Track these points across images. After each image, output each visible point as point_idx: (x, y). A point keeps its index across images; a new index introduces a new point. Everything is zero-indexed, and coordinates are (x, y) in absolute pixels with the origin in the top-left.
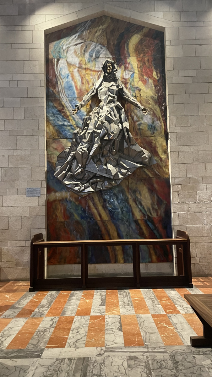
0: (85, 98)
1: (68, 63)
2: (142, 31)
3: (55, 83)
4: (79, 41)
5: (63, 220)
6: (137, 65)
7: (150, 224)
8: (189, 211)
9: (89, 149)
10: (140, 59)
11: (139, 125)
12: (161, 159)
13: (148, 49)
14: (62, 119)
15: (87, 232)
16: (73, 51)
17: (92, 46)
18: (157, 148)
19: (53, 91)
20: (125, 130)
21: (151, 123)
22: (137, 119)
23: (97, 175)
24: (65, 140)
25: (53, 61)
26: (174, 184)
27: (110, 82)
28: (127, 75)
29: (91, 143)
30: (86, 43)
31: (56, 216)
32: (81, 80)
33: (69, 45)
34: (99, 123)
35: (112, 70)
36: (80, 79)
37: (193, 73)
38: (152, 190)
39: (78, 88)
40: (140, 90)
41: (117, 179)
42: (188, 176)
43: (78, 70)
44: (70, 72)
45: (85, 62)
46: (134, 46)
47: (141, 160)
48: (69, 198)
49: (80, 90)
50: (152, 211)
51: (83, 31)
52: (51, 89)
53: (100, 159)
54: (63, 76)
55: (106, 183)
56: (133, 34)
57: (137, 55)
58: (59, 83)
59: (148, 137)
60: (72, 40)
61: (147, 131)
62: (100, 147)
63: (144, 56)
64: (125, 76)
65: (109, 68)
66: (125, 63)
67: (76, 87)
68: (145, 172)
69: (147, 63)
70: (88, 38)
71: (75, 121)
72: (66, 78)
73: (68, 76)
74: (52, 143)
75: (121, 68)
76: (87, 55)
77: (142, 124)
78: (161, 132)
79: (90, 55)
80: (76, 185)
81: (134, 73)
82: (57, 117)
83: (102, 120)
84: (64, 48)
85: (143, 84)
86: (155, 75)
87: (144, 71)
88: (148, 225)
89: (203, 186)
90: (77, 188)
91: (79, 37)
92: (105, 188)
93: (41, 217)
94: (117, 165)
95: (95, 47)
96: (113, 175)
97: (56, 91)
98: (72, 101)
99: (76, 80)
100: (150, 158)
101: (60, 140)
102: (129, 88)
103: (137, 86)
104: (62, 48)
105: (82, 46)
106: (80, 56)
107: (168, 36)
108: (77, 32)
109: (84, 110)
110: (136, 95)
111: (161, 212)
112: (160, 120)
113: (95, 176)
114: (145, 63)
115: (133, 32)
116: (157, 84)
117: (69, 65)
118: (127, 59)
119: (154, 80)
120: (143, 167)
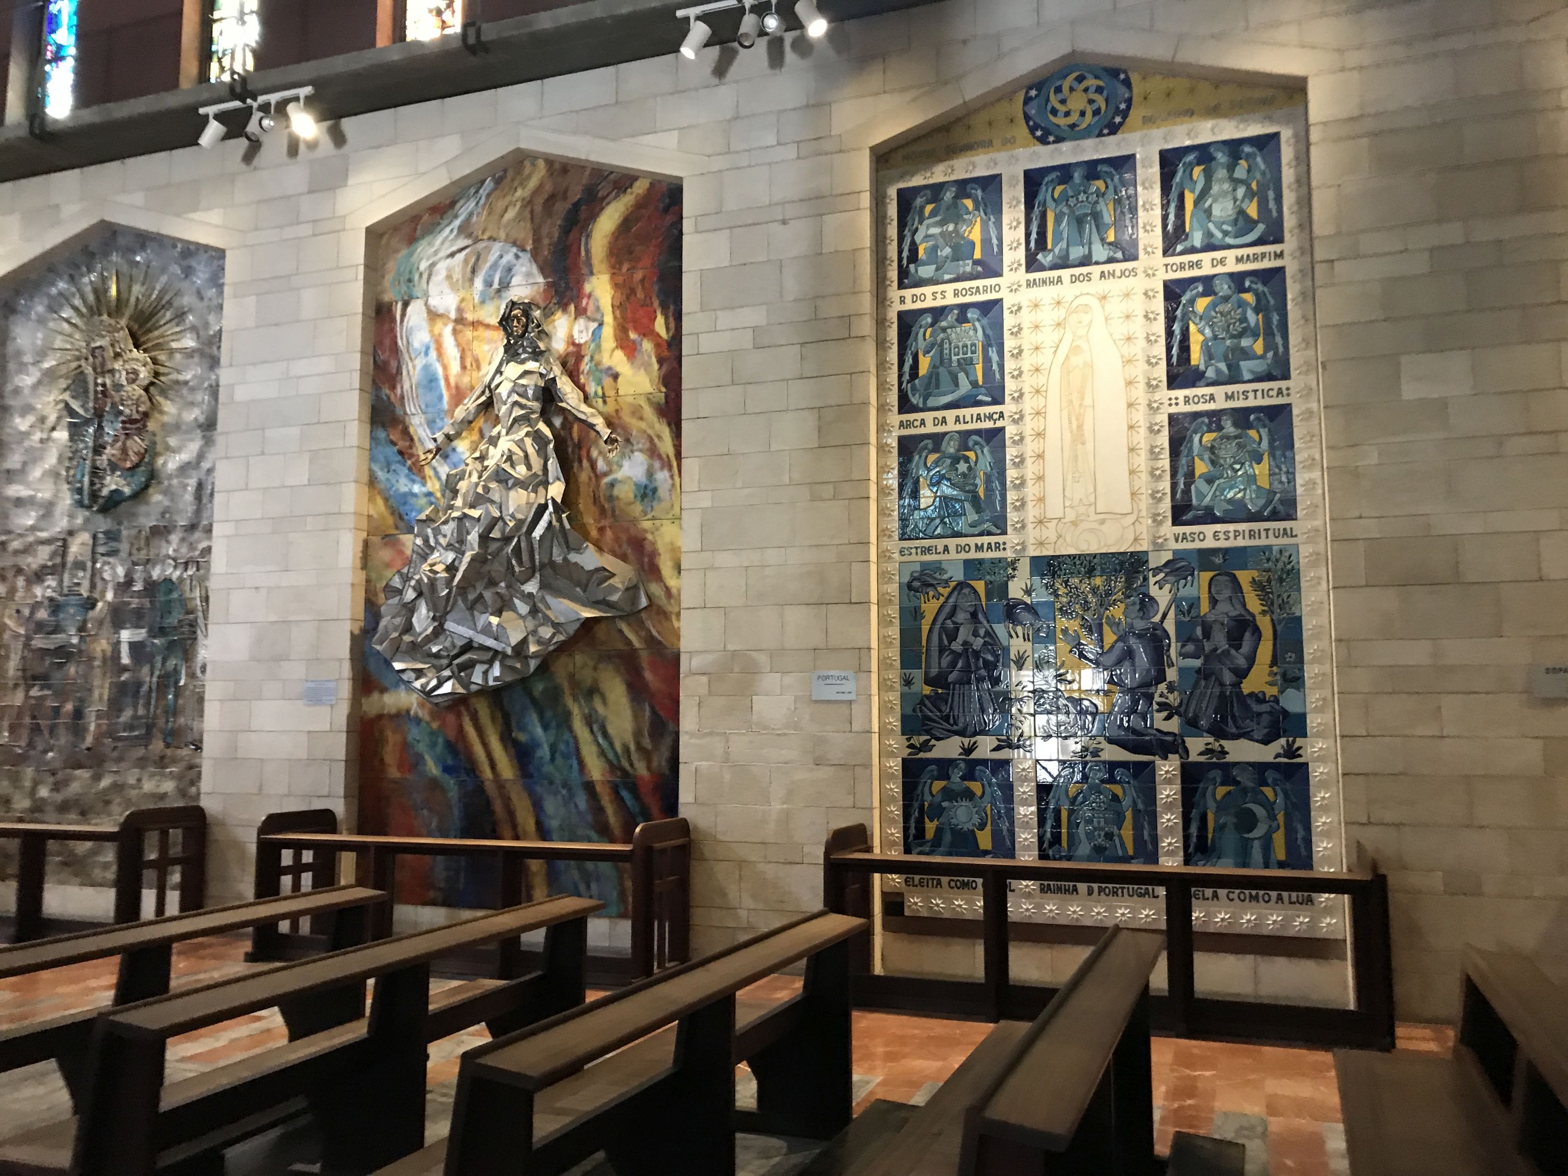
0: (460, 412)
1: (429, 311)
2: (629, 190)
3: (394, 371)
4: (462, 243)
5: (398, 775)
6: (613, 299)
7: (625, 794)
8: (726, 758)
9: (454, 568)
10: (620, 279)
11: (612, 485)
12: (667, 591)
13: (644, 247)
14: (407, 476)
15: (456, 812)
16: (445, 273)
17: (493, 254)
18: (659, 554)
19: (389, 398)
20: (550, 505)
21: (643, 480)
22: (606, 468)
23: (474, 644)
25: (394, 309)
26: (690, 674)
27: (523, 362)
28: (581, 331)
29: (459, 546)
30: (476, 245)
31: (382, 761)
32: (461, 357)
33: (436, 259)
34: (478, 489)
35: (526, 326)
36: (458, 356)
37: (755, 316)
38: (636, 690)
39: (452, 381)
40: (616, 377)
42: (730, 647)
43: (455, 332)
44: (433, 335)
45: (471, 305)
46: (605, 241)
47: (598, 597)
48: (416, 713)
49: (456, 386)
50: (635, 756)
51: (471, 213)
52: (385, 391)
53: (481, 596)
54: (416, 349)
56: (605, 203)
57: (614, 268)
58: (405, 373)
59: (634, 521)
60: (443, 243)
61: (632, 503)
62: (480, 561)
63: (633, 268)
64: (576, 336)
65: (515, 323)
66: (579, 296)
67: (447, 379)
68: (621, 631)
69: (640, 294)
70: (483, 233)
72: (423, 354)
73: (428, 348)
74: (379, 548)
76: (479, 283)
77: (618, 481)
78: (672, 505)
79: (485, 281)
80: (419, 673)
81: (601, 324)
82: (395, 471)
83: (485, 481)
84: (423, 266)
85: (625, 359)
86: (660, 325)
87: (629, 314)
88: (622, 799)
89: (771, 681)
90: (419, 683)
91: (464, 230)
96: (513, 644)
97: (396, 395)
98: (435, 423)
99: (448, 358)
101: (400, 537)
102: (585, 372)
103: (609, 364)
104: (417, 270)
105: (466, 261)
106: (461, 288)
107: (689, 204)
108: (456, 217)
109: (462, 449)
110: (604, 393)
111: (660, 760)
112: (670, 468)
113: (469, 646)
114: (633, 291)
115: (604, 198)
116: (666, 353)
117: (433, 315)
118: (583, 282)
119: (658, 344)
120: (613, 618)
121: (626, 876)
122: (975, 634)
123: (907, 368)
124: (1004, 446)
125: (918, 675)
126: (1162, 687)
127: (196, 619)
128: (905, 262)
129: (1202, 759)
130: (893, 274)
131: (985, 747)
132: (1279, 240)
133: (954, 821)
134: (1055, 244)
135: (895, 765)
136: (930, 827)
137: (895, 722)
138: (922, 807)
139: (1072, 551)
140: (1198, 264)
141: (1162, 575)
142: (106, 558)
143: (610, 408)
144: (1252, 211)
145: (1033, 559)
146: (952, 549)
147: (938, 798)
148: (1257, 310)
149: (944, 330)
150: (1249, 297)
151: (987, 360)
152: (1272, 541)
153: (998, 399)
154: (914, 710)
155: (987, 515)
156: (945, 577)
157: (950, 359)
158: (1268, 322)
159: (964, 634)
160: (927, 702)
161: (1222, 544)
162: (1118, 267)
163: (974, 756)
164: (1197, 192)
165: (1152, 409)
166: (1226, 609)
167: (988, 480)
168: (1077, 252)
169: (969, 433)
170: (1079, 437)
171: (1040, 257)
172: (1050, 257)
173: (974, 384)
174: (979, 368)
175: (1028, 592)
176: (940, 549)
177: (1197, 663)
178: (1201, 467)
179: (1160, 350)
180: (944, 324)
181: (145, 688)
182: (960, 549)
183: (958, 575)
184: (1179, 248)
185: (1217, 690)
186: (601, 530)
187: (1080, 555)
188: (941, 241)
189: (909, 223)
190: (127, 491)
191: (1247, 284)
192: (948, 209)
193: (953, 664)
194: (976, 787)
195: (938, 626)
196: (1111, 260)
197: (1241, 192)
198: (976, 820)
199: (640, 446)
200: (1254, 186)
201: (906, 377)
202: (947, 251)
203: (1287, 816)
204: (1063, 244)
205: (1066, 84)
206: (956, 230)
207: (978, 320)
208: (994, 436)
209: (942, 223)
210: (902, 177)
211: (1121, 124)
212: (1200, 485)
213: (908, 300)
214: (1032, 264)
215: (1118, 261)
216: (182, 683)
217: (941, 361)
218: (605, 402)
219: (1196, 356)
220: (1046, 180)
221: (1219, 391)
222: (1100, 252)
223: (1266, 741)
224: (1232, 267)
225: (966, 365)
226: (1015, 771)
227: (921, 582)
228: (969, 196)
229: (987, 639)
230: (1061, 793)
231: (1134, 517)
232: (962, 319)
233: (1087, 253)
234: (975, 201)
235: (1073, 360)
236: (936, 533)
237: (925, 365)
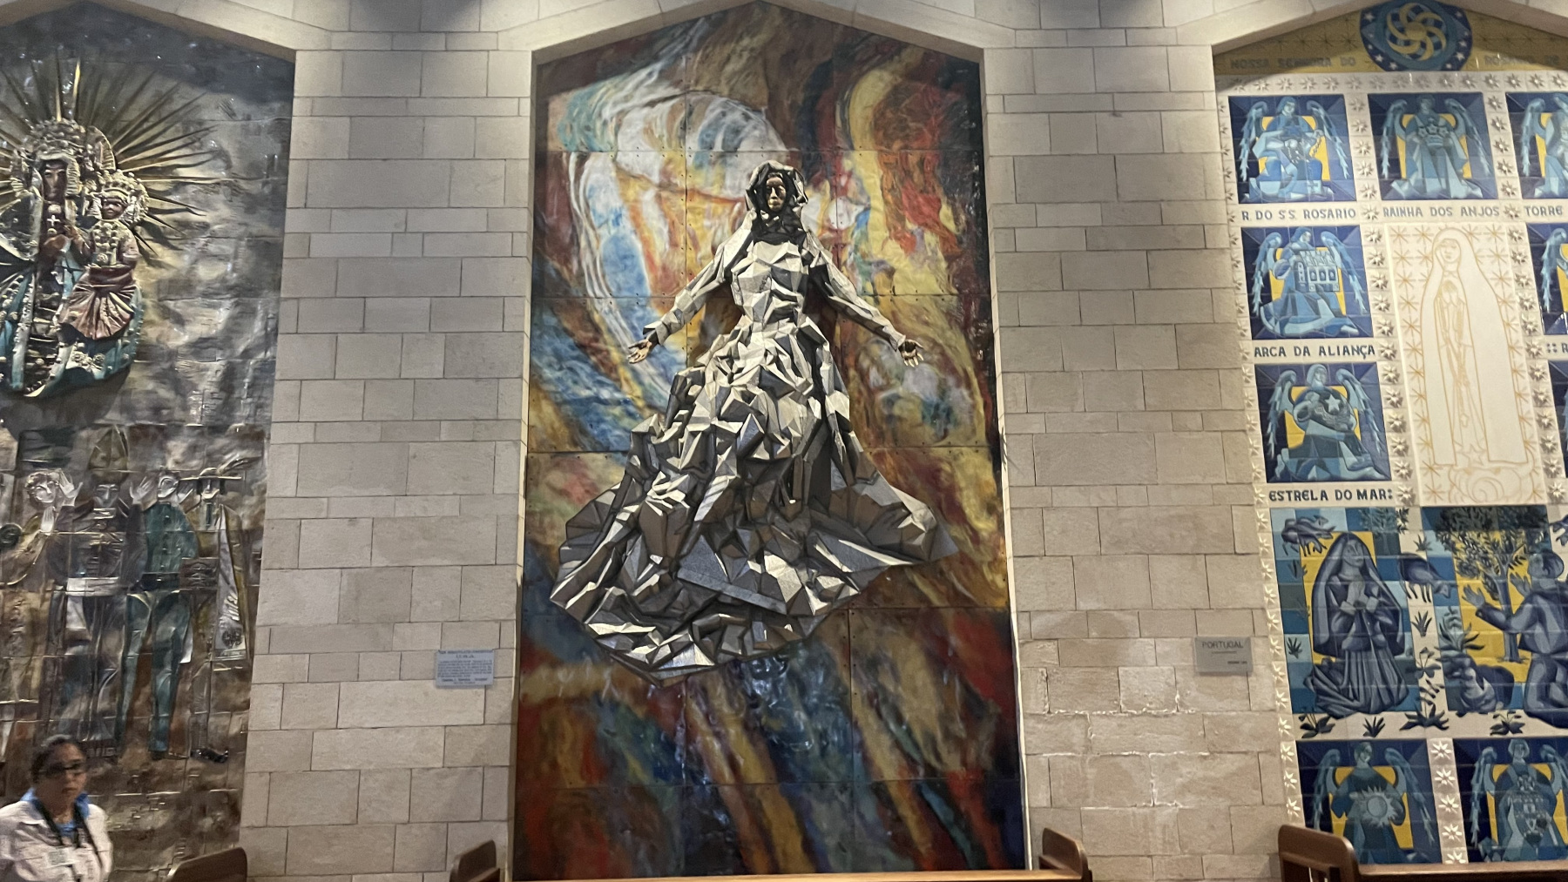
0: (683, 299)
1: (619, 169)
2: (896, 58)
3: (567, 240)
4: (663, 91)
5: (581, 784)
6: (882, 180)
7: (934, 799)
8: (1088, 747)
9: (694, 498)
10: (892, 159)
11: (890, 402)
12: (975, 535)
13: (920, 125)
14: (590, 376)
15: (677, 832)
16: (640, 126)
17: (713, 110)
18: (961, 490)
19: (558, 273)
20: (833, 422)
21: (935, 399)
22: (882, 381)
23: (722, 599)
24: (601, 456)
25: (565, 161)
26: (1030, 639)
27: (776, 242)
28: (841, 215)
29: (702, 470)
30: (688, 96)
31: (554, 765)
32: (670, 232)
33: (625, 106)
34: (734, 396)
35: (787, 199)
36: (666, 230)
37: (1090, 216)
38: (940, 660)
39: (658, 260)
40: (891, 273)
41: (803, 616)
42: (1082, 606)
43: (658, 197)
44: (626, 201)
45: (682, 168)
46: (869, 112)
47: (895, 540)
48: (610, 693)
49: (664, 268)
50: (943, 749)
51: (678, 57)
52: (553, 264)
53: (735, 536)
54: (600, 216)
55: (761, 632)
56: (865, 68)
57: (882, 144)
58: (583, 243)
59: (924, 448)
60: (637, 87)
61: (920, 425)
62: (735, 489)
63: (906, 147)
64: (833, 218)
65: (773, 194)
66: (836, 173)
67: (649, 258)
68: (913, 585)
69: (917, 175)
70: (697, 82)
71: (641, 383)
72: (610, 223)
73: (618, 217)
74: (548, 470)
75: (820, 190)
76: (693, 143)
77: (899, 397)
78: (974, 431)
79: (702, 141)
80: (640, 639)
81: (867, 209)
82: (571, 369)
83: (745, 386)
84: (607, 113)
85: (901, 251)
86: (946, 216)
87: (905, 201)
88: (929, 805)
89: (1142, 647)
90: (641, 652)
91: (664, 75)
92: (756, 652)
93: (489, 774)
94: (804, 558)
95: (724, 114)
96: (787, 599)
97: (570, 271)
98: (633, 311)
99: (650, 231)
100: (934, 532)
101: (582, 456)
102: (849, 263)
103: (880, 257)
104: (600, 115)
105: (673, 111)
106: (666, 145)
107: (994, 80)
108: (656, 59)
109: (677, 346)
110: (874, 291)
111: (981, 750)
112: (969, 386)
113: (716, 602)
114: (908, 174)
115: (864, 62)
116: (961, 252)
117: (625, 176)
118: (841, 156)
119: (945, 237)
120: (908, 567)
122: (1369, 594)
123: (1257, 289)
124: (1377, 384)
125: (1305, 640)
127: (217, 564)
128: (1244, 175)
130: (1232, 187)
131: (1394, 725)
133: (1366, 816)
134: (1409, 174)
135: (1289, 751)
136: (1338, 824)
137: (1284, 699)
138: (1325, 801)
139: (1468, 502)
140: (1558, 210)
141: (1563, 531)
142: (44, 472)
145: (1425, 510)
146: (1331, 495)
147: (1343, 790)
149: (1297, 252)
153: (1365, 332)
154: (1305, 683)
155: (1367, 458)
156: (1326, 526)
157: (1307, 284)
159: (1354, 592)
160: (1319, 673)
162: (1480, 204)
163: (1381, 736)
164: (1548, 138)
165: (1532, 354)
167: (1364, 416)
168: (1433, 185)
169: (1337, 367)
170: (1460, 378)
171: (1394, 185)
172: (1406, 187)
173: (1337, 314)
174: (1341, 296)
175: (1422, 547)
176: (1317, 495)
179: (1531, 293)
180: (1296, 246)
181: (114, 668)
182: (1339, 495)
183: (1342, 526)
184: (1538, 192)
186: (881, 457)
188: (1282, 156)
189: (1245, 134)
190: (97, 372)
192: (1288, 123)
193: (1346, 628)
194: (1387, 773)
195: (1323, 584)
196: (1470, 197)
198: (1391, 812)
201: (1258, 300)
202: (1291, 168)
204: (1417, 176)
205: (1403, 13)
206: (1299, 147)
207: (1334, 245)
208: (1366, 372)
209: (1284, 138)
210: (1235, 84)
211: (1464, 61)
213: (1252, 216)
214: (1386, 191)
215: (1477, 198)
216: (186, 660)
217: (1295, 285)
220: (1392, 108)
222: (1458, 188)
225: (1324, 292)
226: (1431, 751)
227: (1297, 532)
228: (1310, 113)
229: (1382, 599)
230: (1484, 776)
231: (1530, 466)
232: (1316, 242)
233: (1444, 186)
234: (1318, 119)
235: (1446, 296)
236: (1310, 477)
237: (1278, 288)
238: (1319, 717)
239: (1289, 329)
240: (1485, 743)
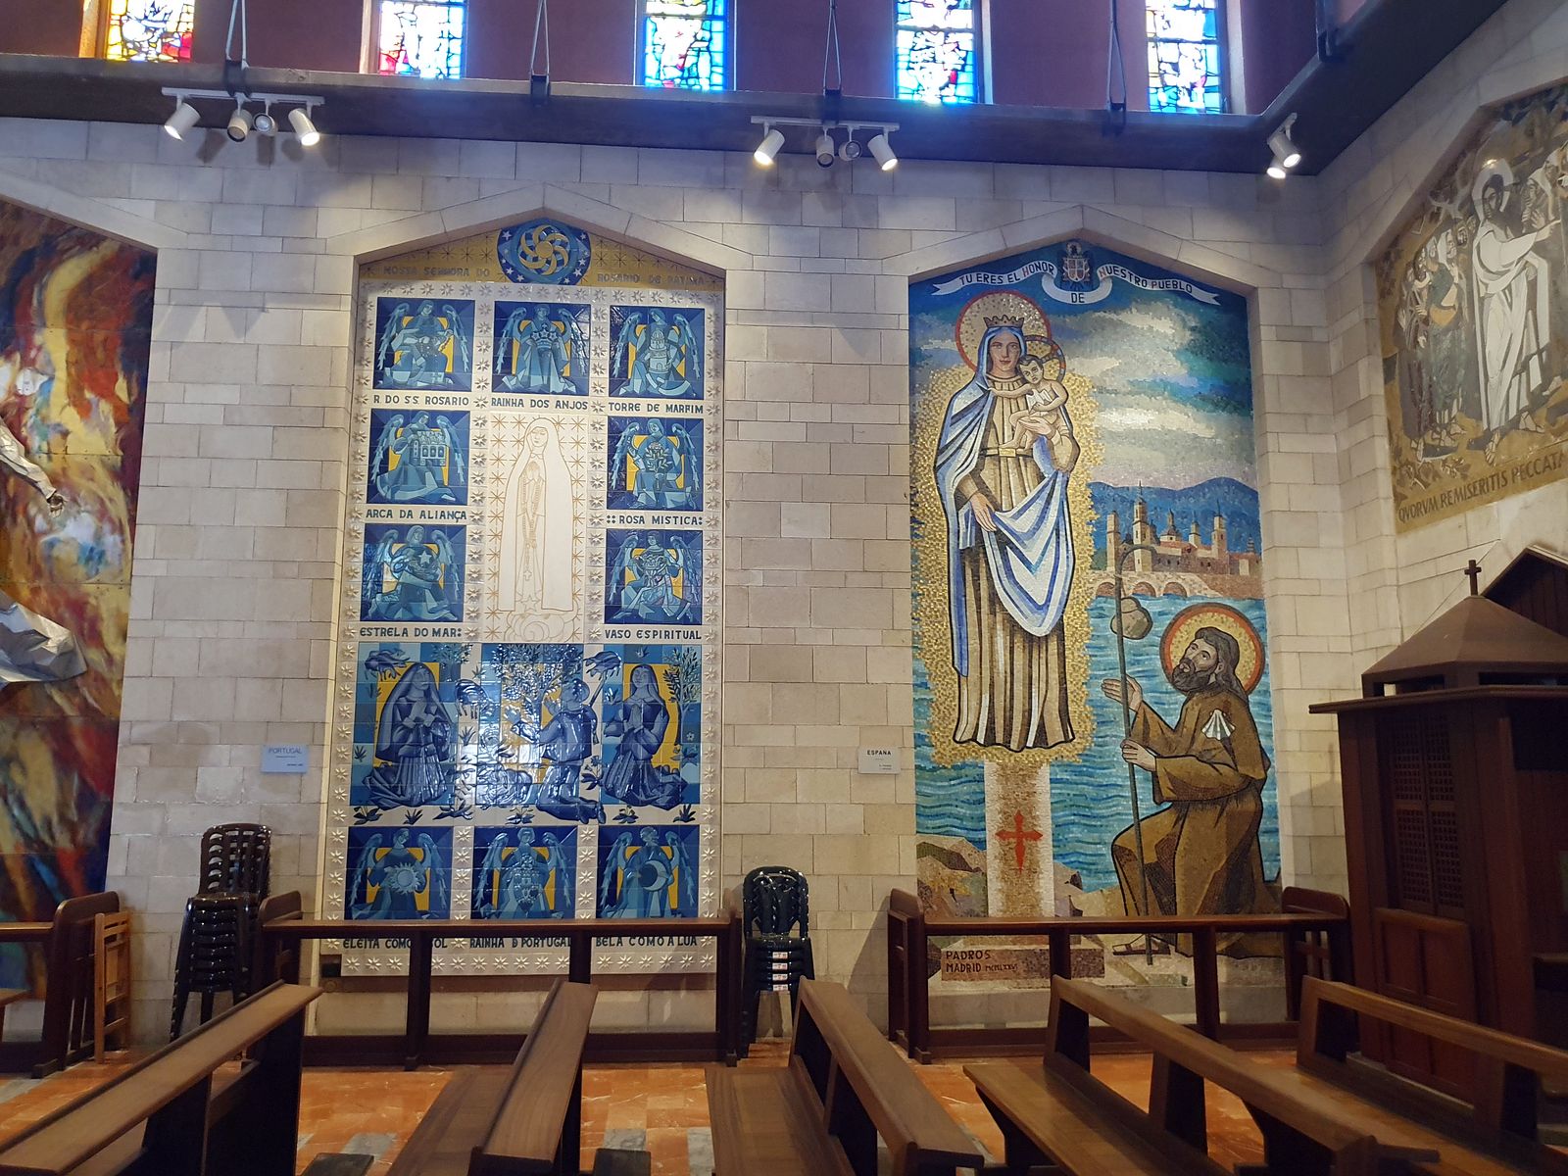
2: (95, 249)
7: (44, 870)
8: (163, 830)
10: (78, 336)
11: (51, 545)
12: (108, 657)
13: (108, 309)
18: (102, 620)
21: (90, 542)
22: (45, 527)
26: (132, 743)
28: (27, 383)
37: (229, 395)
38: (65, 758)
40: (65, 434)
42: (177, 718)
46: (63, 295)
50: (57, 829)
56: (65, 256)
57: (72, 323)
59: (76, 584)
61: (76, 565)
63: (94, 327)
64: (20, 385)
66: (28, 345)
68: (50, 698)
69: (100, 355)
75: (10, 361)
77: (59, 541)
78: (121, 571)
81: (52, 379)
85: (78, 417)
86: (119, 389)
87: (87, 373)
88: (38, 874)
89: (221, 752)
100: (67, 655)
102: (29, 424)
103: (58, 420)
110: (49, 449)
111: (87, 834)
112: (122, 532)
114: (92, 350)
115: (64, 252)
116: (127, 418)
118: (33, 333)
119: (118, 407)
120: (41, 684)
121: (35, 955)
122: (427, 712)
123: (377, 462)
124: (464, 543)
125: (370, 748)
126: (588, 760)
128: (381, 364)
129: (616, 823)
130: (369, 372)
131: (429, 816)
132: (700, 397)
133: (394, 886)
134: (519, 370)
135: (342, 834)
136: (372, 891)
137: (344, 792)
138: (364, 874)
139: (519, 641)
140: (637, 407)
141: (594, 665)
143: (56, 465)
144: (681, 369)
145: (485, 645)
146: (411, 632)
147: (380, 865)
148: (680, 452)
149: (414, 432)
150: (674, 440)
151: (452, 463)
152: (681, 641)
153: (461, 500)
154: (364, 782)
155: (445, 603)
156: (403, 657)
157: (419, 459)
158: (688, 461)
159: (416, 711)
160: (377, 774)
161: (643, 641)
163: (417, 824)
164: (639, 346)
165: (594, 522)
166: (644, 696)
167: (448, 569)
168: (537, 381)
170: (531, 542)
171: (505, 379)
172: (514, 381)
173: (440, 484)
174: (445, 470)
175: (478, 675)
176: (400, 632)
177: (618, 740)
178: (630, 576)
179: (602, 474)
180: (415, 426)
182: (417, 633)
184: (622, 391)
185: (633, 763)
186: (35, 591)
187: (526, 645)
188: (416, 351)
189: (387, 330)
191: (674, 429)
192: (424, 323)
193: (404, 739)
194: (417, 853)
195: (392, 703)
196: (565, 392)
197: (673, 352)
198: (416, 883)
199: (89, 507)
200: (683, 349)
201: (376, 470)
202: (422, 361)
203: (681, 871)
204: (525, 372)
205: (535, 235)
206: (430, 344)
207: (447, 427)
208: (456, 533)
209: (418, 335)
210: (384, 287)
211: (580, 277)
212: (629, 590)
213: (382, 399)
214: (497, 385)
215: (572, 394)
217: (410, 459)
218: (50, 459)
219: (631, 485)
220: (514, 314)
221: (648, 515)
222: (557, 384)
223: (668, 808)
224: (663, 413)
225: (432, 466)
226: (455, 837)
227: (379, 661)
228: (444, 315)
229: (437, 716)
230: (495, 856)
231: (574, 614)
232: (432, 424)
233: (545, 382)
234: (450, 321)
235: (529, 473)
236: (396, 617)
237: (394, 462)
238: (370, 808)
239: (398, 496)
240: (498, 830)
